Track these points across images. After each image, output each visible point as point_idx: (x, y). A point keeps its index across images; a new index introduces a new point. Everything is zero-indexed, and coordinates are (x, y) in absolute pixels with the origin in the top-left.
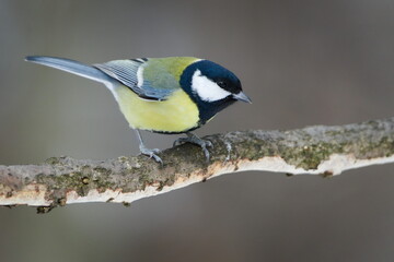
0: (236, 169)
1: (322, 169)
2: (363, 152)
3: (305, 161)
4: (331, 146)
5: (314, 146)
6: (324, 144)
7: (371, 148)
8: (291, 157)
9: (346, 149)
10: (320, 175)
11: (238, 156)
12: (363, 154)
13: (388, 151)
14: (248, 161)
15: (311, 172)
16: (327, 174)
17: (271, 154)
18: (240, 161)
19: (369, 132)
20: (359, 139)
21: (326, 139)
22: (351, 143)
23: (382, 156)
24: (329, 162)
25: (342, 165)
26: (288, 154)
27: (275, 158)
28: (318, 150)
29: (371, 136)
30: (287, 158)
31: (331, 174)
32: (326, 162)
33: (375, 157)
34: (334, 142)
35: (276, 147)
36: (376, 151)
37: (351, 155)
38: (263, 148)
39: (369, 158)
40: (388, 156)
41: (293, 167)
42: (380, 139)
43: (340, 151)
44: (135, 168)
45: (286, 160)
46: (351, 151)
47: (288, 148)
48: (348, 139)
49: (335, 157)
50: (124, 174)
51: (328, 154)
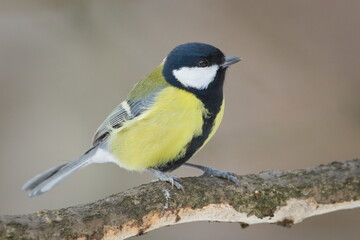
0: (178, 219)
1: (279, 216)
2: (326, 195)
3: (257, 207)
4: (287, 190)
5: (267, 190)
6: (279, 188)
7: (334, 191)
8: (240, 203)
9: (305, 192)
10: (279, 223)
11: (178, 204)
12: (325, 198)
13: (355, 193)
14: (191, 210)
15: (266, 220)
16: (286, 223)
17: (217, 200)
18: (182, 210)
19: (331, 174)
20: (320, 181)
21: (282, 183)
22: (310, 186)
23: (348, 199)
24: (287, 208)
25: (303, 210)
26: (236, 199)
27: (222, 205)
28: (272, 194)
29: (334, 177)
30: (236, 205)
31: (291, 222)
32: (282, 208)
33: (340, 201)
34: (290, 186)
35: (223, 193)
36: (340, 194)
37: (312, 199)
38: (206, 194)
39: (334, 202)
40: (355, 199)
41: (245, 215)
42: (344, 181)
43: (298, 195)
44: (56, 222)
45: (236, 207)
46: (311, 195)
47: (236, 193)
48: (307, 181)
49: (292, 202)
50: (42, 229)
51: (285, 199)
